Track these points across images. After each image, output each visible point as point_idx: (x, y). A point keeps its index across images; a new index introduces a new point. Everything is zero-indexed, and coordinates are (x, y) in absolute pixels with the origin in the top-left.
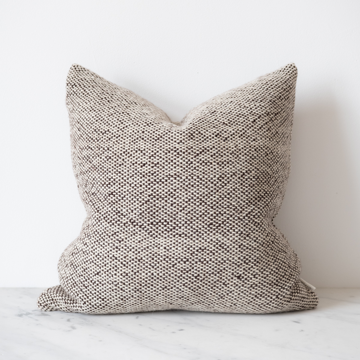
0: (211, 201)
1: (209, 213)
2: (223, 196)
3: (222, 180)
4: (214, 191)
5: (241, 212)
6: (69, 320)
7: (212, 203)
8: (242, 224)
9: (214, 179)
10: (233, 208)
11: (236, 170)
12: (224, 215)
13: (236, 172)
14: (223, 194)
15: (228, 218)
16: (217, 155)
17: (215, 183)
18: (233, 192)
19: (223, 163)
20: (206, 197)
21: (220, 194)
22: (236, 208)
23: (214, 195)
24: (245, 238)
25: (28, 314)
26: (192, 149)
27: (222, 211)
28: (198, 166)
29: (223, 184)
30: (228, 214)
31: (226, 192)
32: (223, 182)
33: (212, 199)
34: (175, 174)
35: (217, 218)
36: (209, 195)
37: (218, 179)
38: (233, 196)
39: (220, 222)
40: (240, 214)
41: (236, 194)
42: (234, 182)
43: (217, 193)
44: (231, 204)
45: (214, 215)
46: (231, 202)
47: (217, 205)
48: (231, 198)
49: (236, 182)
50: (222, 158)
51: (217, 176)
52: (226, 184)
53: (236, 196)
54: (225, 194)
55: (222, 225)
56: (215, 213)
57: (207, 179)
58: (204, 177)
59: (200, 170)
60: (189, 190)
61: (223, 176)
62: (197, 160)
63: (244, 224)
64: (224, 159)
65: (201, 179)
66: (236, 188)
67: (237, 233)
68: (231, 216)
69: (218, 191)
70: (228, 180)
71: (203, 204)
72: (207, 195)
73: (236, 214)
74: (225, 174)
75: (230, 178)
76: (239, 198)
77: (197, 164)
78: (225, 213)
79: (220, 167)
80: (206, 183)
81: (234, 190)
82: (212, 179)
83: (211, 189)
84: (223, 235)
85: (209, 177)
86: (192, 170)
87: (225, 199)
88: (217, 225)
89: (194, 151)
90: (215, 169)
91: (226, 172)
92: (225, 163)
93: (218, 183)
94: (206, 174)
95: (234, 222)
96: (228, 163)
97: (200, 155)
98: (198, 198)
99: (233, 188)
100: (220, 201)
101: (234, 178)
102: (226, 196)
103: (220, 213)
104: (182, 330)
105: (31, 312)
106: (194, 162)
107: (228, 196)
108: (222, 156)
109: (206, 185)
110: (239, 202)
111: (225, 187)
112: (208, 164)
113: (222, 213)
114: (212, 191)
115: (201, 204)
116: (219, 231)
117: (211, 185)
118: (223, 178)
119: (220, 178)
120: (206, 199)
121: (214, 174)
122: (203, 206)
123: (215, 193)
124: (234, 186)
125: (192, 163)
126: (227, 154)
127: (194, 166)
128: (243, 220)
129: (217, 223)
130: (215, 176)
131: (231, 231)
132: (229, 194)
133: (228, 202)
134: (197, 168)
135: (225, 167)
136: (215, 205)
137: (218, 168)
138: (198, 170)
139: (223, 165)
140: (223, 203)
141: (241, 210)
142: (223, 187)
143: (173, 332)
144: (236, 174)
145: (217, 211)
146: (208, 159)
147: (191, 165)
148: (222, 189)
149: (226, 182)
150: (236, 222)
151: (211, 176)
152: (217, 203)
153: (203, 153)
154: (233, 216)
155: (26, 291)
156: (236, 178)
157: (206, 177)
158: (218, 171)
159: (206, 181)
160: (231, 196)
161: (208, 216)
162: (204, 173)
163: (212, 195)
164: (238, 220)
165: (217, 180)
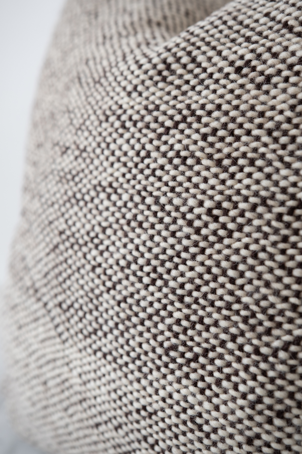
0: (180, 280)
1: (171, 315)
2: (215, 270)
3: (222, 219)
4: (193, 250)
5: (268, 332)
7: (182, 286)
8: (264, 373)
9: (197, 211)
10: (243, 313)
11: (273, 189)
12: (213, 330)
13: (273, 197)
14: (218, 264)
15: (223, 344)
16: (221, 133)
17: (197, 223)
18: (250, 261)
19: (235, 162)
20: (168, 265)
21: (208, 263)
22: (253, 315)
23: (189, 263)
24: (270, 421)
26: (155, 113)
27: (209, 315)
28: (162, 168)
29: (221, 232)
30: (226, 331)
31: (227, 258)
32: (224, 226)
33: (182, 275)
34: (110, 185)
35: (190, 332)
36: (176, 260)
37: (209, 212)
38: (248, 274)
39: (197, 350)
40: (265, 338)
41: (259, 268)
42: (259, 229)
43: (200, 258)
44: (238, 301)
45: (185, 323)
46: (239, 293)
47: (195, 294)
48: (239, 282)
49: (266, 229)
50: (235, 145)
51: (208, 204)
52: (230, 234)
53: (260, 277)
54: (224, 264)
55: (202, 360)
56: (187, 318)
57: (177, 209)
58: (170, 202)
59: (165, 178)
60: (131, 235)
61: (225, 205)
62: (163, 148)
63: (271, 374)
64: (243, 149)
65: (163, 208)
66: (264, 249)
67: (244, 396)
68: (234, 338)
69: (203, 251)
70: (240, 220)
71: (159, 283)
72: (171, 259)
73: (248, 335)
74: (235, 198)
75: (248, 215)
76: (267, 284)
77: (161, 161)
78: (216, 324)
79: (223, 176)
80: (175, 221)
81: (255, 255)
82: (191, 210)
83: (185, 242)
84: (202, 392)
85: (185, 204)
86: (147, 178)
87: (221, 279)
88: (189, 355)
89: (161, 119)
90: (206, 180)
91: (238, 192)
92: (241, 162)
93: (206, 225)
94: (179, 195)
95: (239, 360)
96: (252, 162)
97: (172, 132)
98: (148, 263)
99: (253, 247)
100: (207, 283)
101: (260, 216)
102: (224, 273)
103: (201, 321)
106: (154, 154)
107: (231, 273)
108: (238, 138)
109: (172, 228)
110: (265, 298)
111: (226, 241)
112: (190, 161)
113: (207, 321)
114: (186, 249)
115: (153, 282)
116: (193, 376)
117: (187, 230)
118: (226, 212)
119: (216, 212)
120: (169, 272)
121: (199, 197)
122: (160, 289)
123: (193, 257)
124: (257, 241)
125: (148, 155)
126: (256, 132)
127: (153, 166)
128: (271, 359)
129: (191, 349)
130: (201, 204)
131: (225, 384)
132: (235, 266)
133: (231, 293)
134: (158, 173)
135: (239, 176)
136: (190, 294)
137: (216, 176)
138: (160, 179)
139: (233, 169)
140: (214, 291)
141: (267, 324)
142: (220, 240)
144: (270, 202)
145: (195, 312)
146: (192, 148)
147: (147, 161)
148: (217, 246)
149: (231, 226)
150: (246, 361)
151: (191, 202)
152: (198, 288)
153: (182, 126)
154: (240, 340)
156: (268, 216)
157: (177, 201)
158: (213, 188)
159: (174, 214)
160: (242, 275)
161: (168, 321)
162: (173, 190)
163: (184, 262)
164: (254, 357)
165: (204, 217)
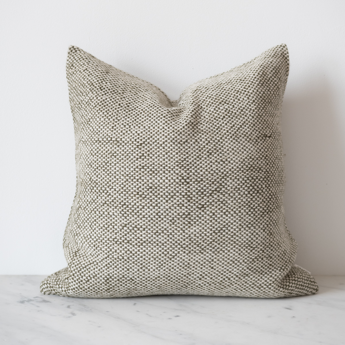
6: (69, 307)
25: (29, 301)
104: (178, 316)
105: (32, 299)
143: (170, 319)
155: (28, 279)
